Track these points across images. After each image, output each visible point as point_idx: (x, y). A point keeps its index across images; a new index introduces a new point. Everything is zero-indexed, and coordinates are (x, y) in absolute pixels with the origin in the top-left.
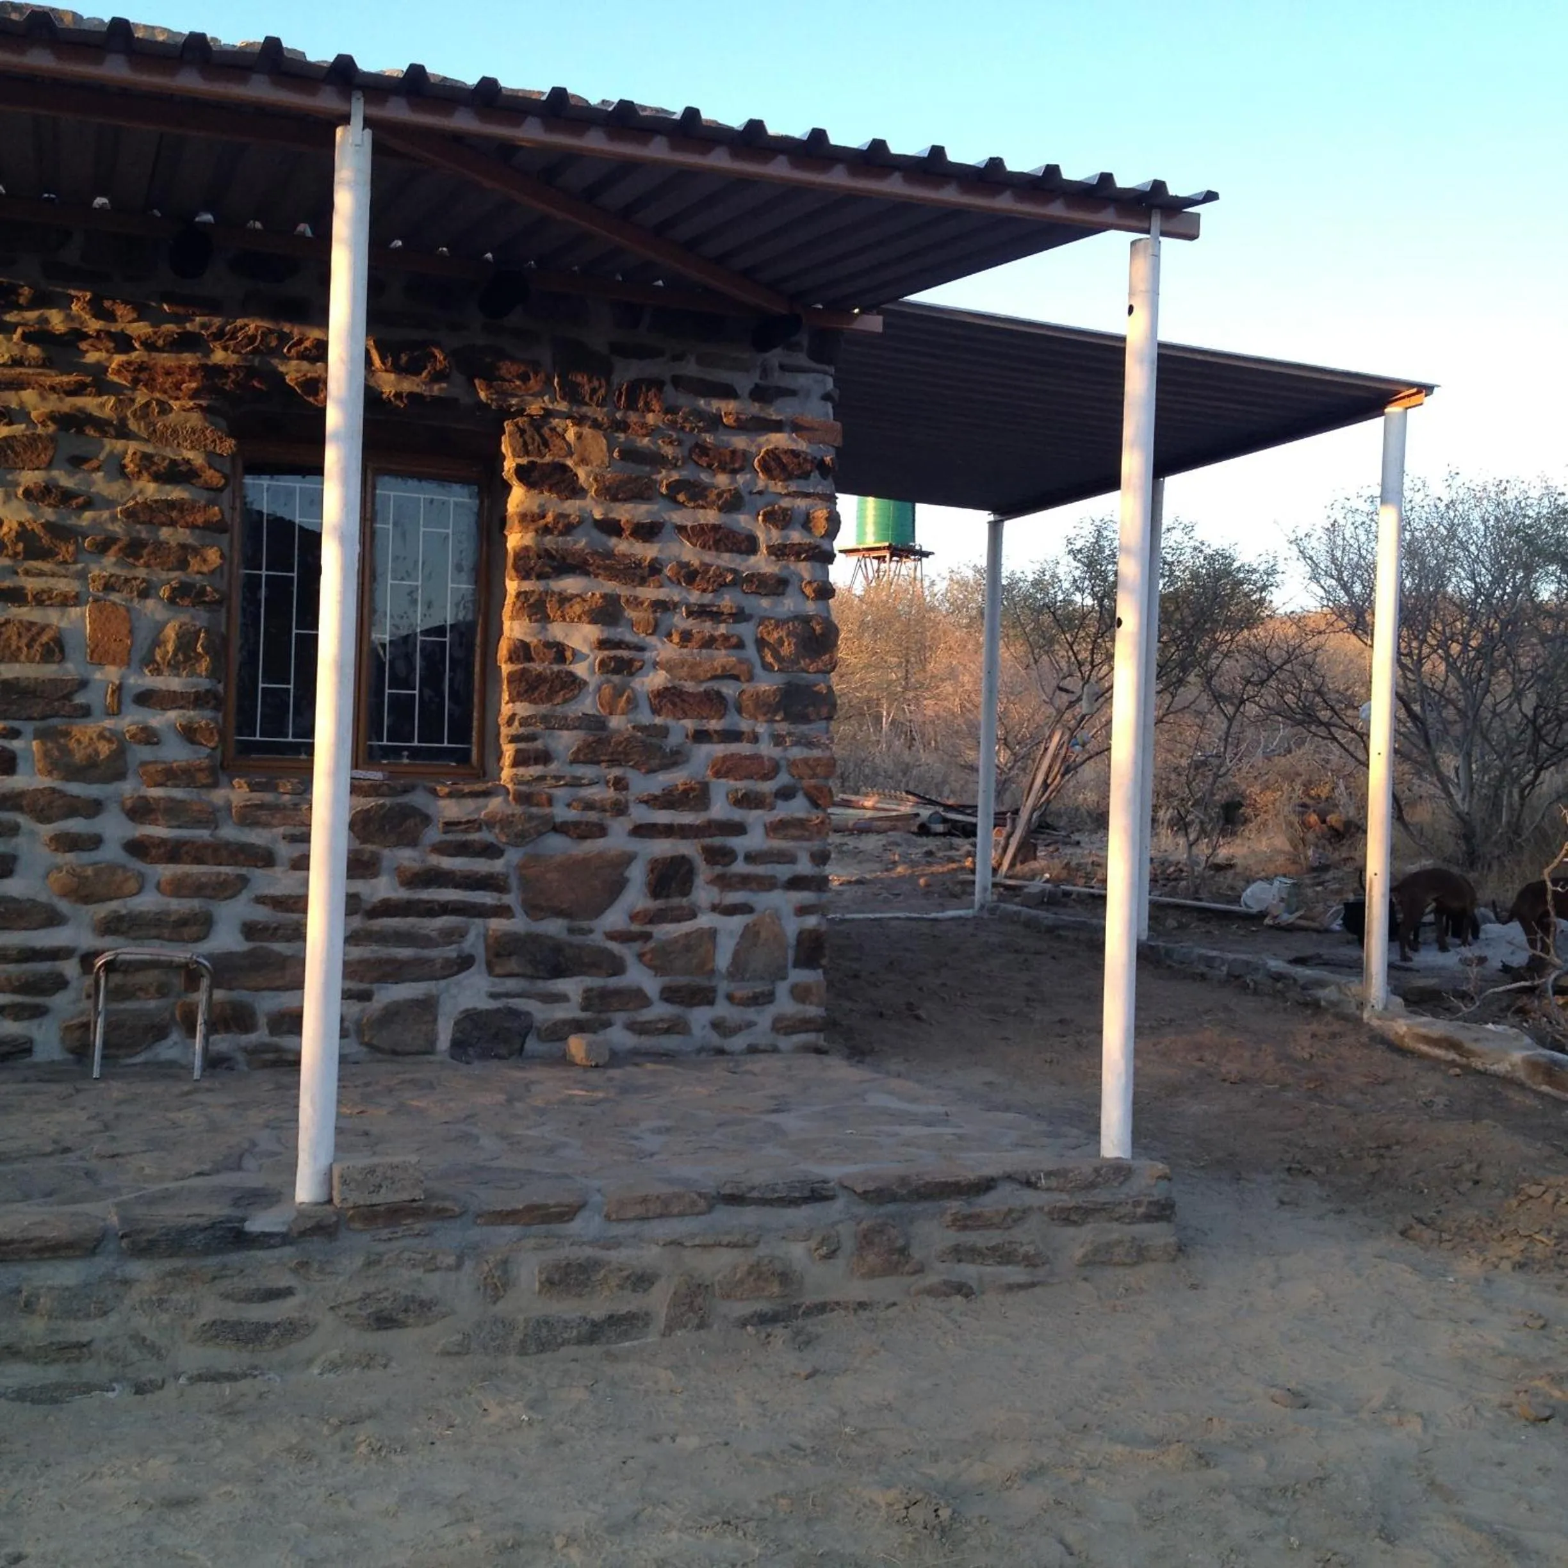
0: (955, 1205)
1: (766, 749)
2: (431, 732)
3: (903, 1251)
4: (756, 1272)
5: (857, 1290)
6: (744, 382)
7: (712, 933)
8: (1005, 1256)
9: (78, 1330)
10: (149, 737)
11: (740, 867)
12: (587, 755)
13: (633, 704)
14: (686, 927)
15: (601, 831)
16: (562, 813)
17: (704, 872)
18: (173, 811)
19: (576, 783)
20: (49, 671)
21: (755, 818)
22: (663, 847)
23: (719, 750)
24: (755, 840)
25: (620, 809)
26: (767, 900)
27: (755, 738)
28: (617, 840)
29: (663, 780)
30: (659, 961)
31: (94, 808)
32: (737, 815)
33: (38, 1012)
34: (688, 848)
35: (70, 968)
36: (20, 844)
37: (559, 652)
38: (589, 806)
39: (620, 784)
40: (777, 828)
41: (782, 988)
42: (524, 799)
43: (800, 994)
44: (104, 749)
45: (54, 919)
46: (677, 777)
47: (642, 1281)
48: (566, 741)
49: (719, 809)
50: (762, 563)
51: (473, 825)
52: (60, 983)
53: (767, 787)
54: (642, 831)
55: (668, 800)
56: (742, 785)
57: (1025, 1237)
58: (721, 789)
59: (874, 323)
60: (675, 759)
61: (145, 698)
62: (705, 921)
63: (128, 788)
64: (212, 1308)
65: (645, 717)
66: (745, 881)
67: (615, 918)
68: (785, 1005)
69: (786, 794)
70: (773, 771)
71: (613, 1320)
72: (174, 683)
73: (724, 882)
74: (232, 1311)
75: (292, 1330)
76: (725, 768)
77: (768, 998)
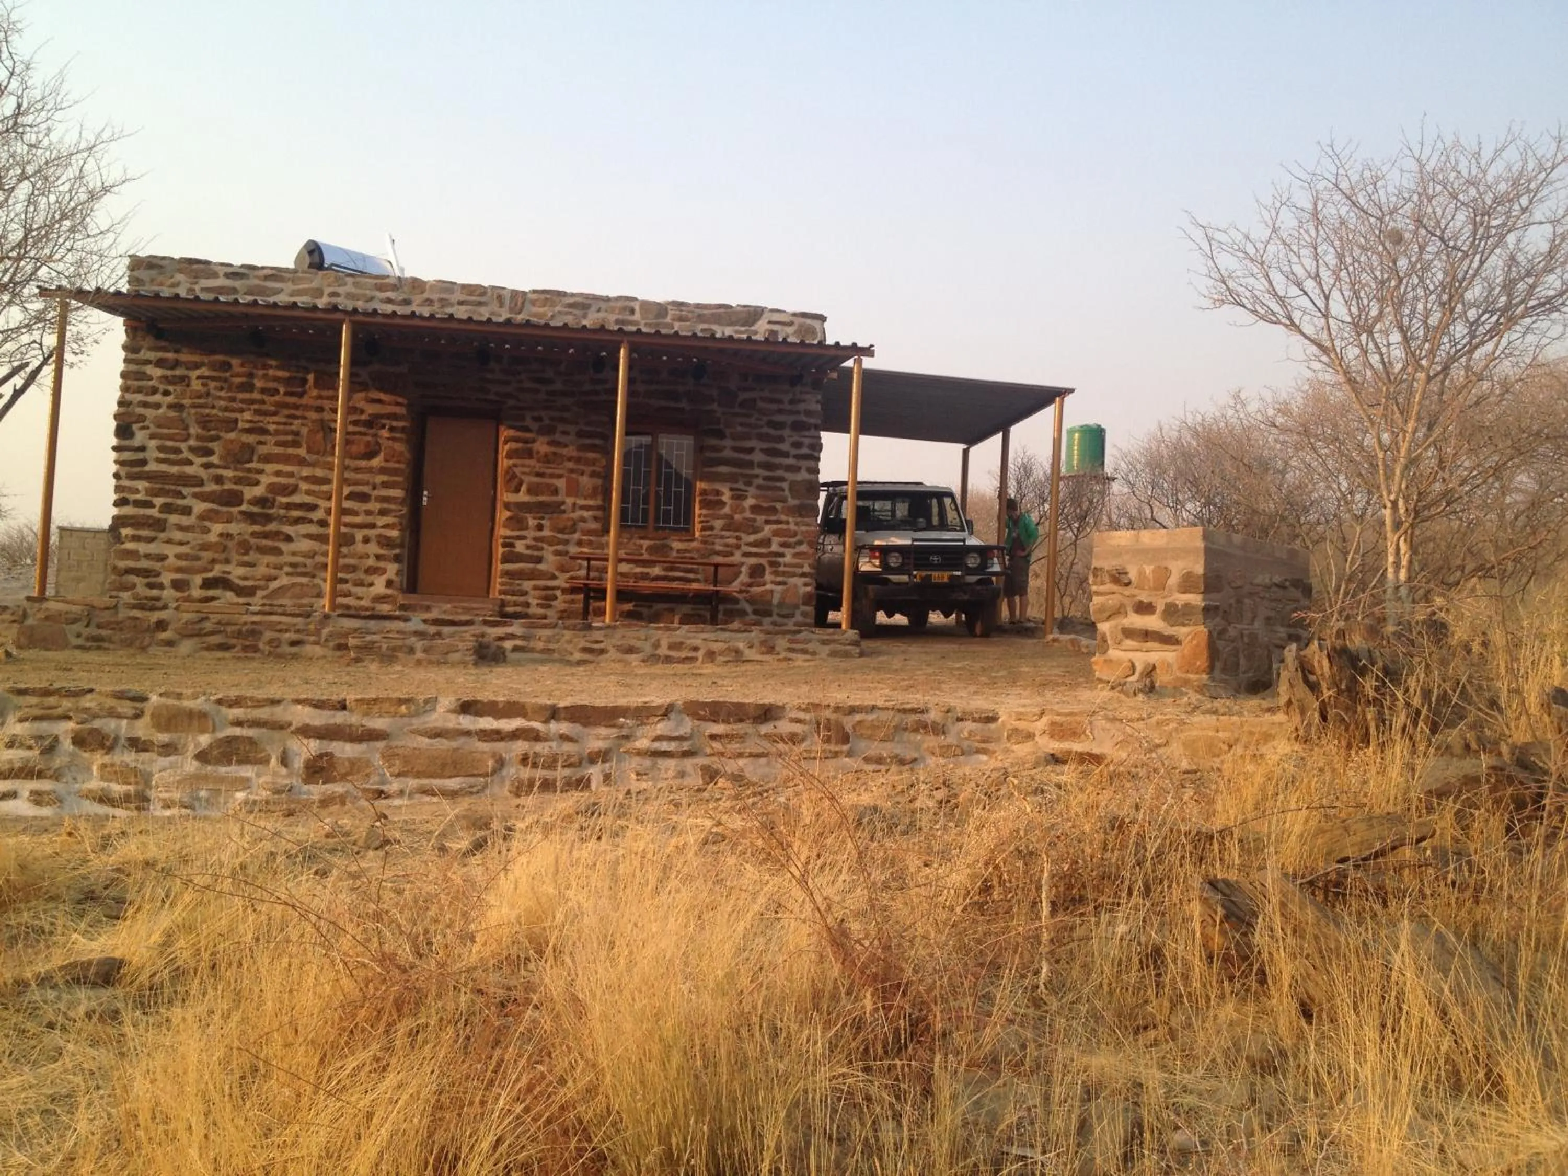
0: (788, 636)
1: (792, 527)
2: (677, 521)
3: (773, 648)
4: (728, 649)
5: (759, 657)
6: (787, 398)
7: (772, 591)
8: (804, 652)
9: (552, 646)
10: (583, 520)
11: (782, 569)
12: (725, 528)
13: (743, 511)
14: (762, 589)
15: (732, 554)
16: (718, 548)
17: (768, 570)
18: (590, 543)
19: (722, 537)
20: (554, 498)
21: (789, 552)
22: (753, 561)
23: (775, 527)
24: (788, 559)
25: (738, 547)
26: (793, 581)
27: (788, 523)
28: (737, 558)
29: (752, 538)
30: (751, 601)
31: (567, 542)
32: (782, 550)
33: (549, 606)
34: (763, 561)
35: (558, 593)
36: (544, 553)
37: (718, 493)
38: (727, 545)
39: (738, 538)
40: (796, 555)
41: (798, 613)
42: (705, 542)
43: (804, 614)
44: (569, 523)
45: (554, 577)
46: (759, 536)
47: (696, 649)
48: (718, 523)
49: (774, 547)
50: (790, 461)
51: (686, 551)
52: (556, 598)
53: (792, 540)
54: (746, 555)
55: (755, 544)
56: (782, 540)
57: (810, 647)
58: (776, 541)
59: (834, 375)
60: (756, 531)
61: (583, 508)
62: (769, 587)
63: (576, 536)
64: (583, 644)
65: (748, 514)
66: (784, 574)
67: (736, 585)
68: (798, 618)
69: (800, 543)
70: (795, 534)
71: (687, 658)
72: (591, 503)
73: (776, 573)
74: (588, 645)
75: (602, 651)
76: (776, 533)
77: (793, 616)
